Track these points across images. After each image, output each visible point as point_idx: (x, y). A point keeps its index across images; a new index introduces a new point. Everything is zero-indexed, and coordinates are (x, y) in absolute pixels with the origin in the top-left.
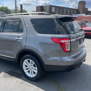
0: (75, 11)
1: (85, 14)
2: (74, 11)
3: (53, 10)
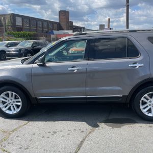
0: (56, 26)
1: (72, 31)
2: (53, 25)
3: (19, 22)
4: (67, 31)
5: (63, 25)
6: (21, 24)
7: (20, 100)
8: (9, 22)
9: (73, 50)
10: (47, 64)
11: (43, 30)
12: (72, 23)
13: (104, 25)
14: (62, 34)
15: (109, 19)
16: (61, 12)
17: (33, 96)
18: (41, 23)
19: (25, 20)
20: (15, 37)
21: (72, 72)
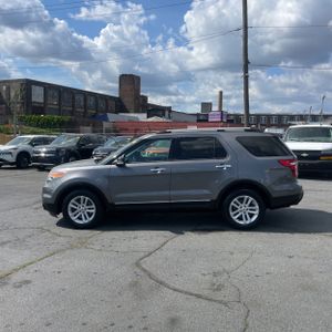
1: (145, 115)
2: (107, 102)
3: (38, 96)
4: (136, 115)
5: (128, 102)
6: (42, 101)
7: (94, 206)
8: (16, 95)
9: (149, 151)
10: (127, 165)
11: (85, 112)
12: (145, 98)
13: (210, 104)
14: (126, 120)
15: (221, 93)
16: (123, 77)
17: (110, 201)
18: (82, 99)
19: (50, 92)
20: (30, 125)
21: (155, 174)
